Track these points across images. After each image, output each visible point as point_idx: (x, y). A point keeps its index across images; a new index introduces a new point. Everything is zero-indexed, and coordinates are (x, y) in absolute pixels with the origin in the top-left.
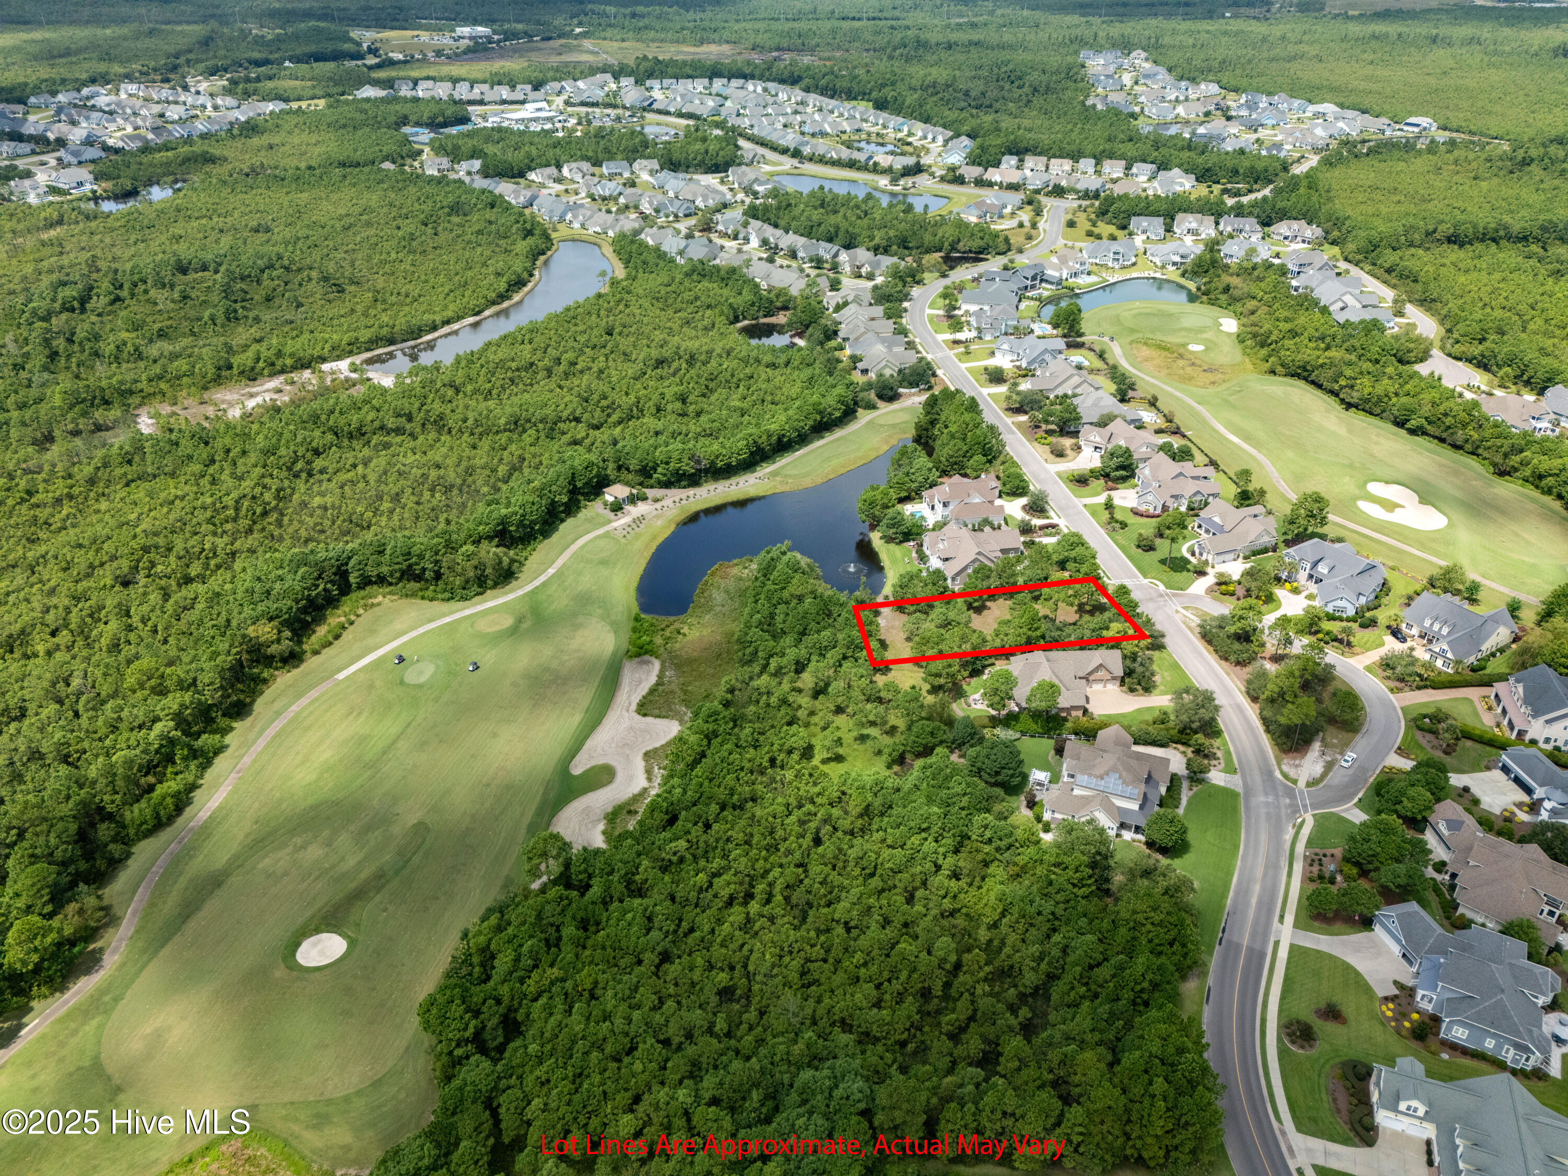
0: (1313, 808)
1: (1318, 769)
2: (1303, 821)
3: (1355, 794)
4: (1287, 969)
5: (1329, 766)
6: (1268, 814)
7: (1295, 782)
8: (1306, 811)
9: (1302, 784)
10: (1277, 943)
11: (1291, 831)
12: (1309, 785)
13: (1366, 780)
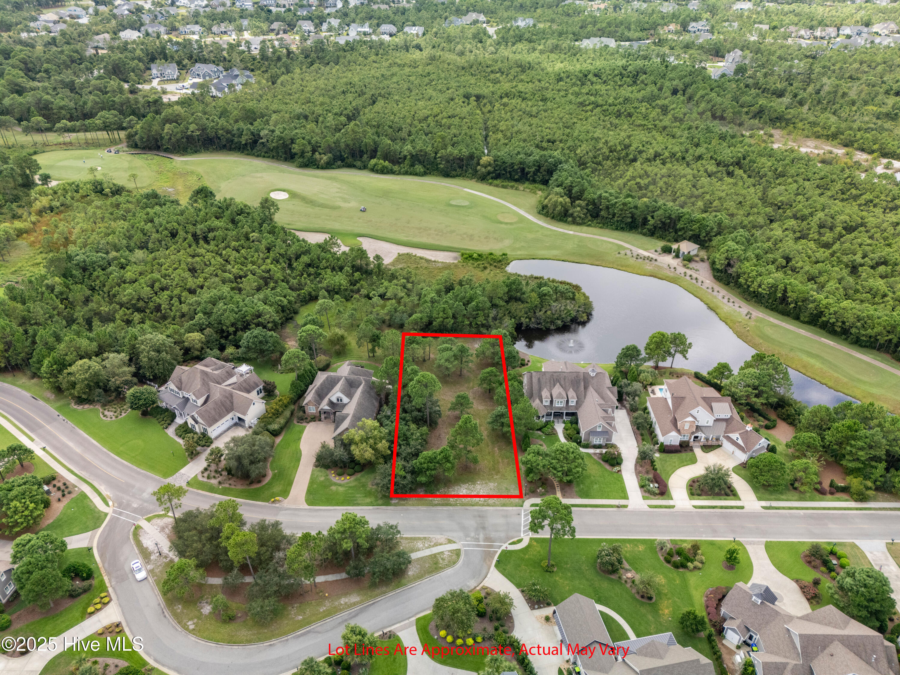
0: (113, 518)
1: (148, 543)
2: (107, 505)
3: (101, 556)
4: (12, 435)
5: (145, 554)
6: (133, 487)
7: (149, 520)
8: (114, 512)
9: (143, 523)
10: (32, 440)
11: (105, 492)
12: (138, 528)
13: (109, 574)
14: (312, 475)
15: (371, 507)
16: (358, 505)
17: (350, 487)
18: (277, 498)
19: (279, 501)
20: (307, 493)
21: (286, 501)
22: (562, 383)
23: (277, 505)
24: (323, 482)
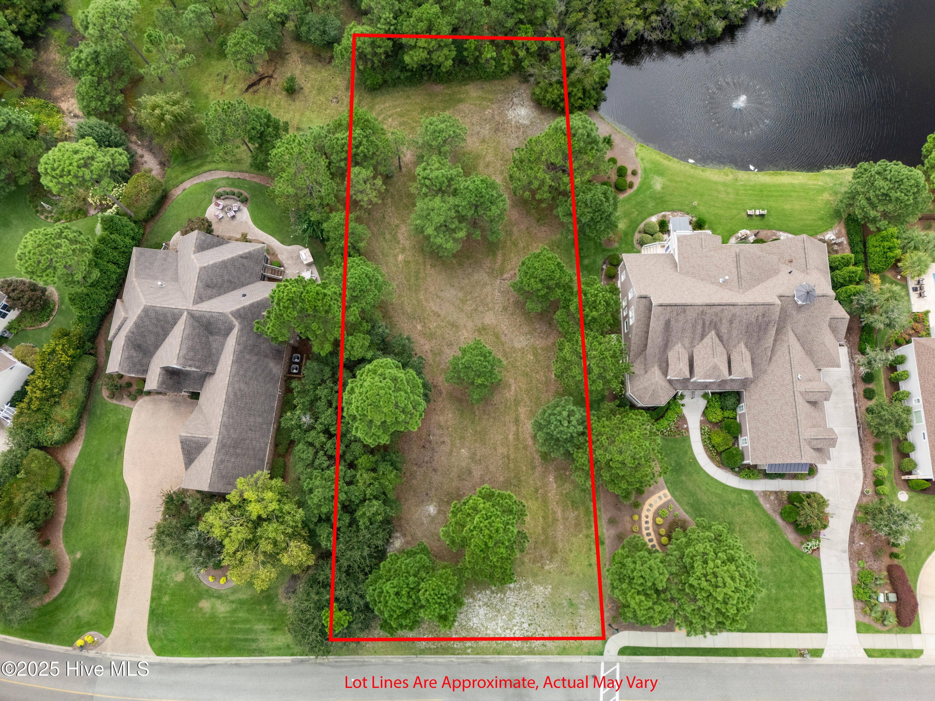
14: (157, 565)
15: (288, 659)
16: (261, 652)
17: (242, 603)
18: (88, 638)
19: (95, 644)
20: (150, 621)
21: (109, 641)
22: (724, 330)
23: (92, 654)
24: (180, 585)
